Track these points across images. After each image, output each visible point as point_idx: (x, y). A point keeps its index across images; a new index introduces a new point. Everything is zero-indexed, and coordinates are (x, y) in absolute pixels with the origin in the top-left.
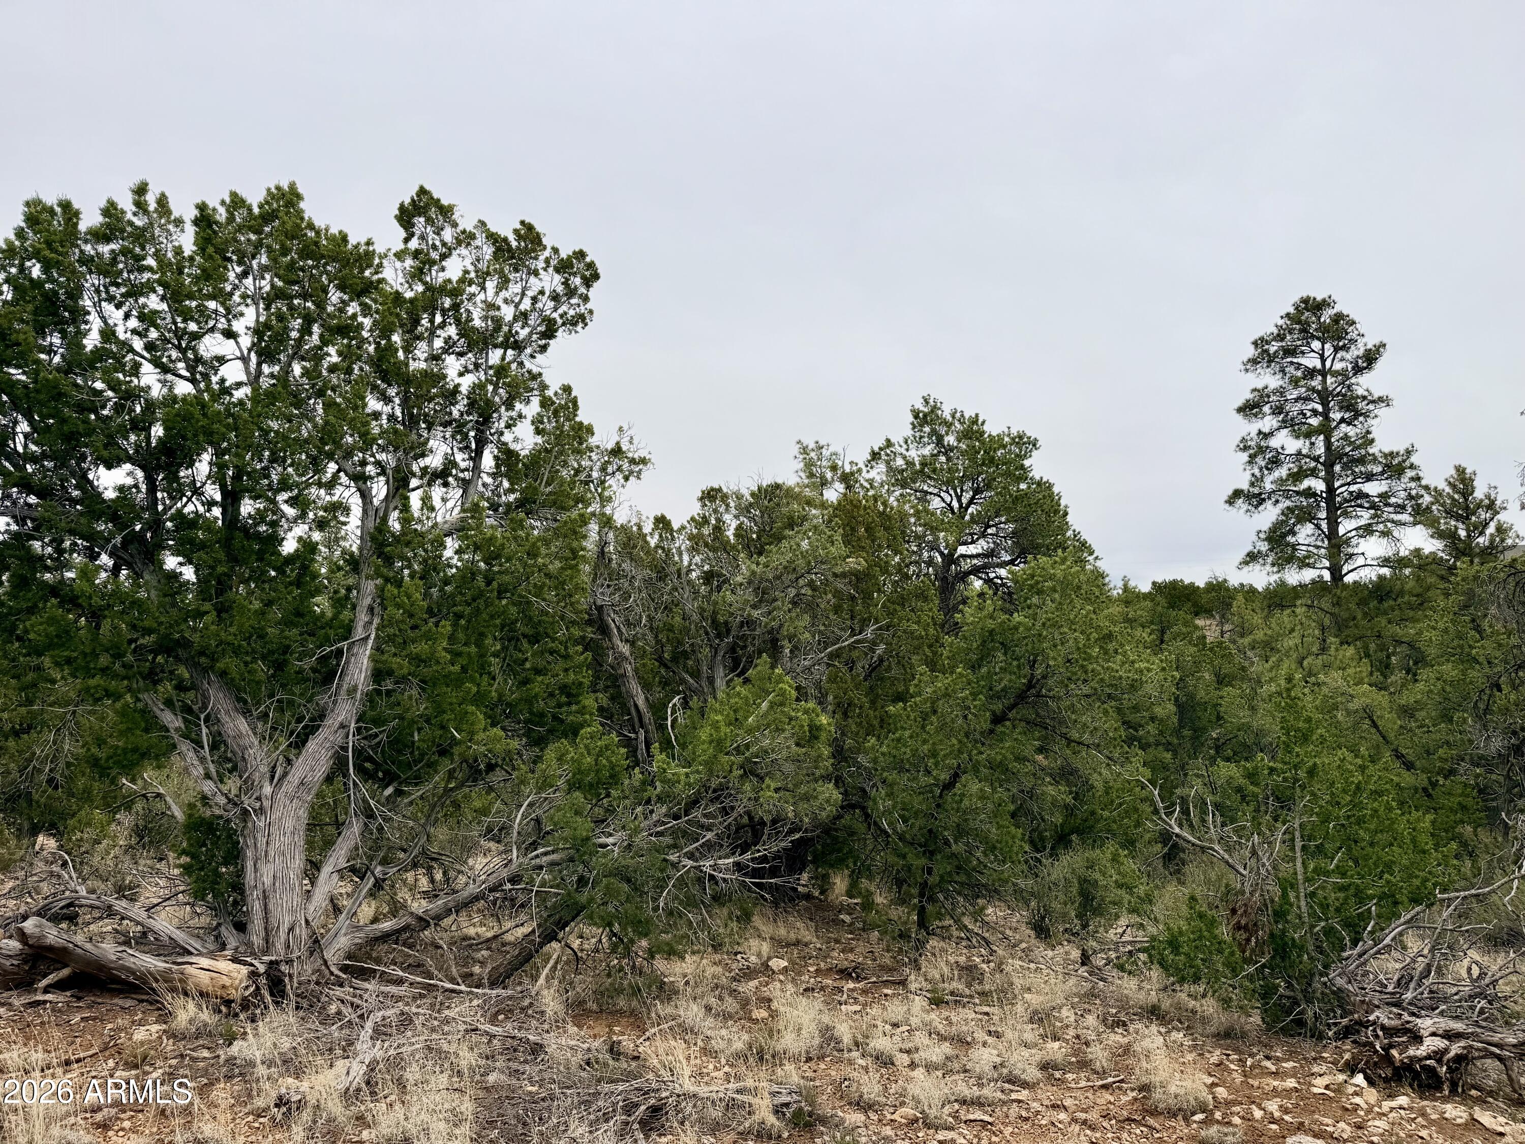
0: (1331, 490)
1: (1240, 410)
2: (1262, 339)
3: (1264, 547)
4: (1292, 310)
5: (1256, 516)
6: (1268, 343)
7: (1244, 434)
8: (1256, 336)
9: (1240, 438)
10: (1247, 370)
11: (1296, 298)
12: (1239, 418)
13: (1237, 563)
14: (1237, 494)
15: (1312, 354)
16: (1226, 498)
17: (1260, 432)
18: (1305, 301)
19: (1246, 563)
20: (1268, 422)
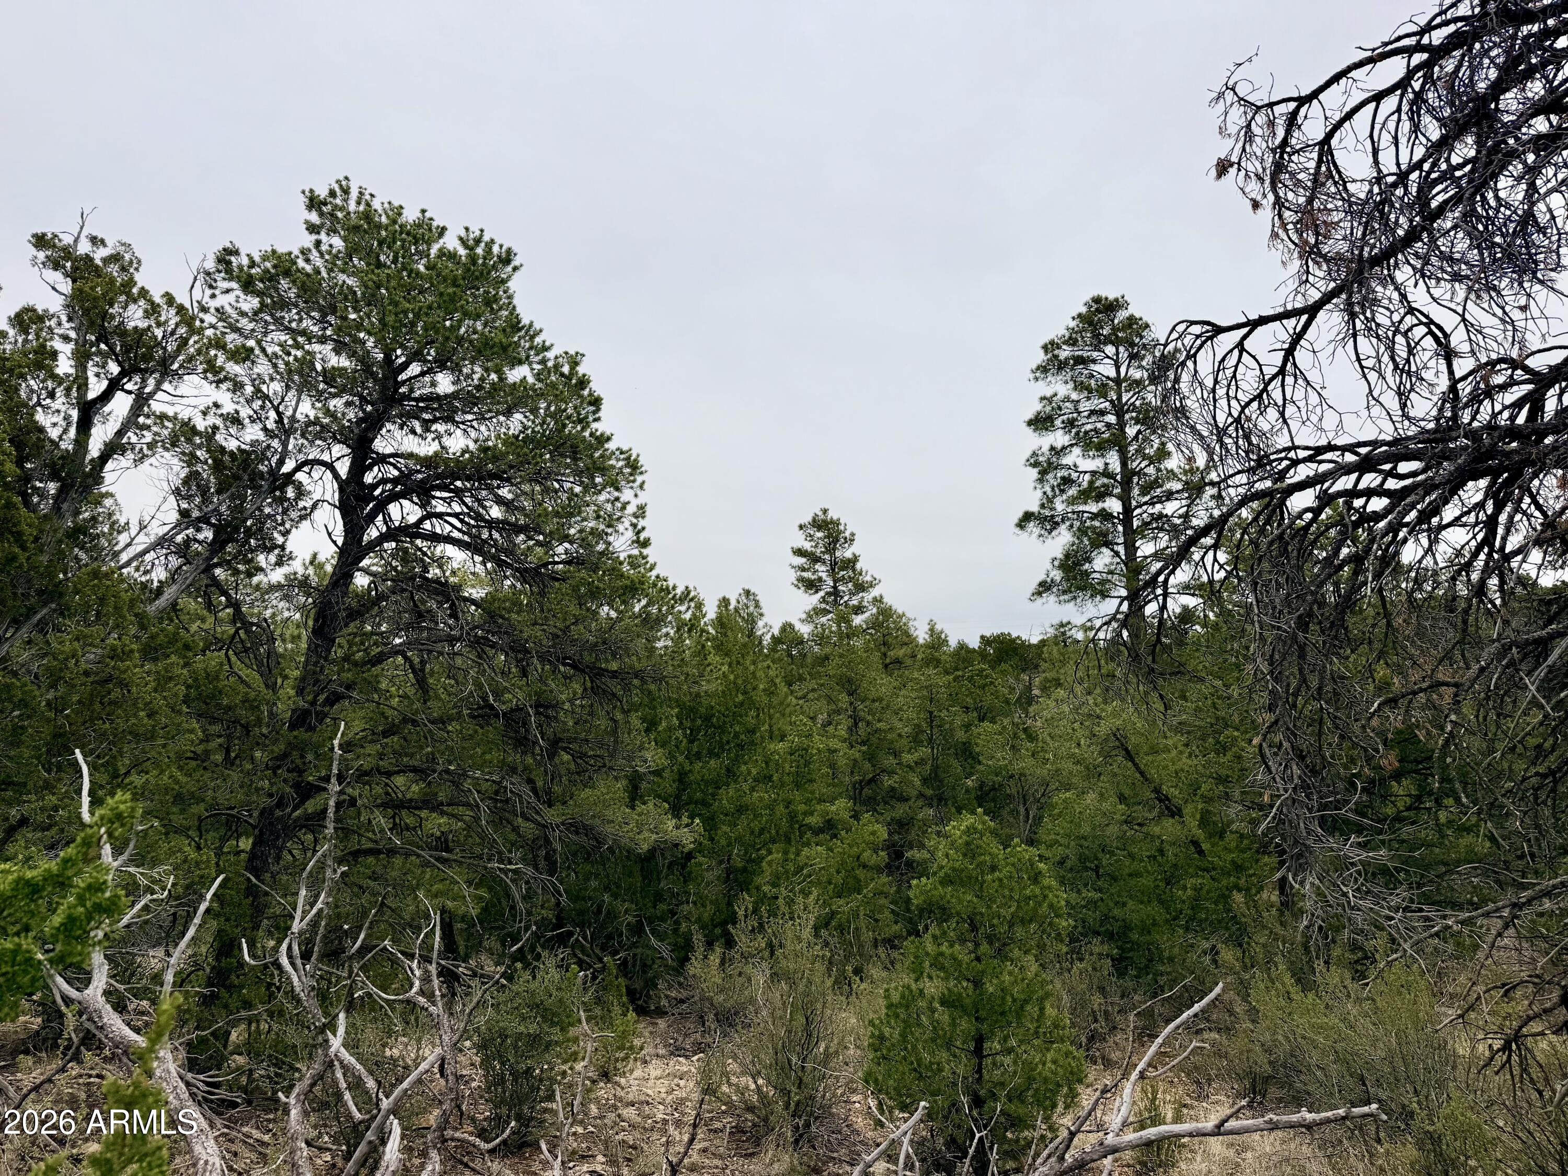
0: (1128, 511)
1: (1030, 423)
2: (1052, 343)
3: (1057, 575)
4: (1084, 310)
5: (1049, 541)
6: (1059, 347)
7: (1035, 447)
8: (1046, 339)
9: (1029, 453)
10: (1037, 379)
11: (1088, 297)
12: (1029, 431)
13: (1029, 594)
14: (1027, 517)
15: (1107, 361)
16: (1016, 521)
17: (1052, 448)
18: (1097, 300)
19: (1039, 594)
20: (1060, 438)
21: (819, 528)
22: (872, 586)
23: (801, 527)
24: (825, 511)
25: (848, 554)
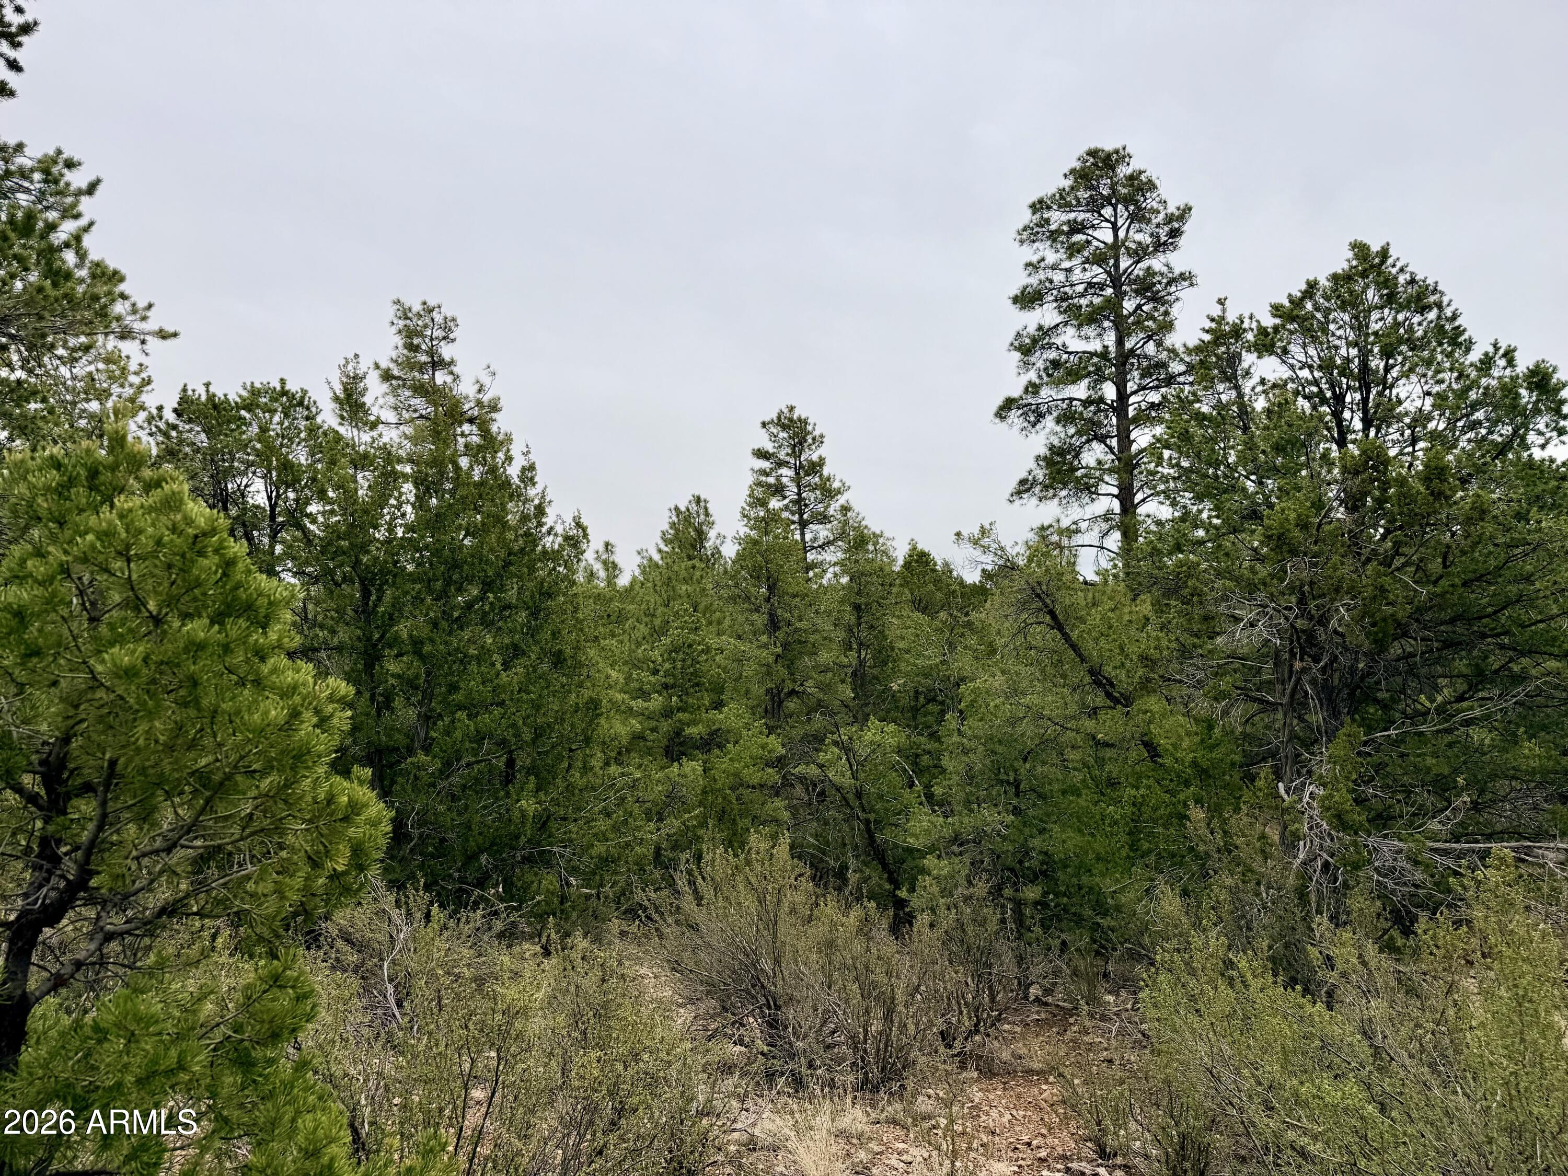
21: (784, 427)
22: (839, 492)
23: (764, 425)
24: (792, 409)
25: (815, 457)
